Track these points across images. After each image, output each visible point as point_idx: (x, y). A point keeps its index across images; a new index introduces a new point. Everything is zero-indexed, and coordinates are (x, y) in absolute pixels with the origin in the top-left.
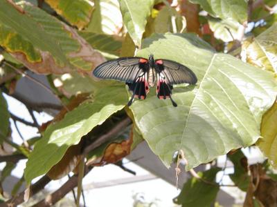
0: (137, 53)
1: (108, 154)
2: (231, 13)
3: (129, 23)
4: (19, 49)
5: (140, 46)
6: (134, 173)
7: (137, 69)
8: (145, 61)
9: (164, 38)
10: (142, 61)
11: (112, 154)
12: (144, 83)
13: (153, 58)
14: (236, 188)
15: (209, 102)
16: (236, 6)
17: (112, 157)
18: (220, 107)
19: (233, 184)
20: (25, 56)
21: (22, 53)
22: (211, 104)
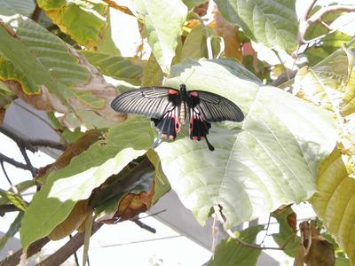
0: (166, 82)
1: (123, 208)
2: (277, 39)
3: (156, 45)
4: (12, 76)
5: (168, 74)
6: (153, 231)
7: (166, 102)
8: (175, 92)
9: (199, 64)
10: (171, 92)
11: (128, 207)
12: (173, 119)
13: (185, 89)
14: (282, 252)
15: (254, 147)
16: (284, 31)
17: (128, 211)
18: (268, 152)
19: (278, 246)
20: (20, 85)
21: (16, 82)
22: (257, 149)
